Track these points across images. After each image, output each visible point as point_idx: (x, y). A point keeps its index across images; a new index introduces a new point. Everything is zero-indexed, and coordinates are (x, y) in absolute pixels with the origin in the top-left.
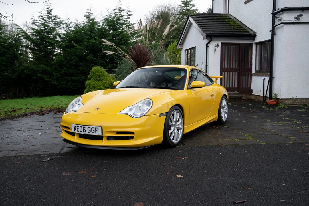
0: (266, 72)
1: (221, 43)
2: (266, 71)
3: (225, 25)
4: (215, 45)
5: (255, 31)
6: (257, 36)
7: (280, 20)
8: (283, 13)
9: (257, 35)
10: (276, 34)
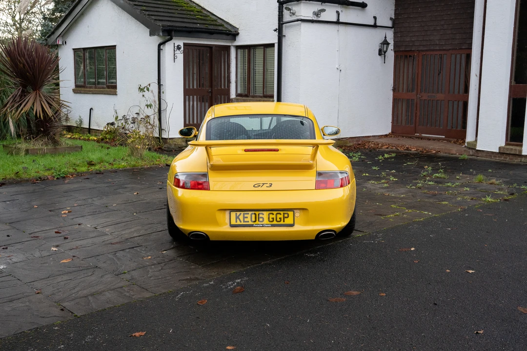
0: (261, 97)
1: (184, 43)
2: (262, 95)
3: (179, 8)
4: (174, 47)
5: (234, 25)
6: (240, 35)
7: (294, 14)
8: (299, 4)
9: (239, 32)
10: (285, 36)
